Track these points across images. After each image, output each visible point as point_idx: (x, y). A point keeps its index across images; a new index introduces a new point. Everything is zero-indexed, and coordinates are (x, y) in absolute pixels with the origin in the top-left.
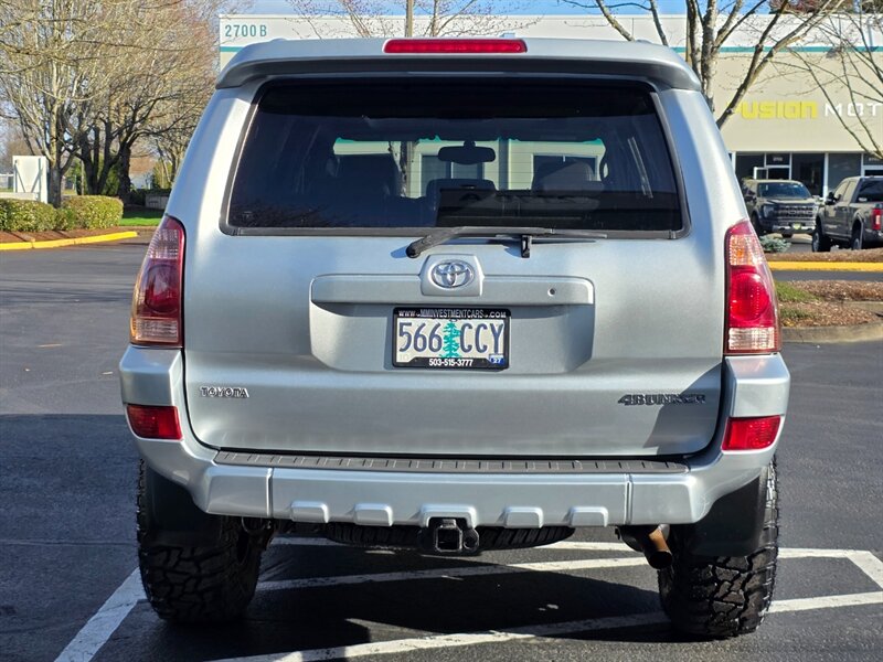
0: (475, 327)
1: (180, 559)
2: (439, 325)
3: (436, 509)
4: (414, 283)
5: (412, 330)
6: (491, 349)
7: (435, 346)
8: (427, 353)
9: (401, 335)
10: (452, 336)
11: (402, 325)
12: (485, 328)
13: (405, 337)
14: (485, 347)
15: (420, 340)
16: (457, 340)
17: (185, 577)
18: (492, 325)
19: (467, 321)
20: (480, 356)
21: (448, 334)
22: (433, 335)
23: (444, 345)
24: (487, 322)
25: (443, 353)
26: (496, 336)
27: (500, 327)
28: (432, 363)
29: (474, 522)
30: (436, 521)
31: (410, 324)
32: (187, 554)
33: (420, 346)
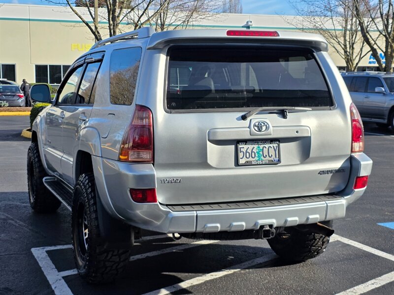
0: (267, 148)
1: (112, 255)
2: (254, 147)
3: (262, 222)
4: (247, 131)
5: (244, 150)
6: (274, 156)
7: (253, 156)
8: (251, 159)
9: (241, 152)
10: (259, 152)
11: (240, 148)
12: (271, 148)
13: (242, 153)
14: (272, 155)
15: (248, 154)
16: (261, 153)
17: (113, 263)
18: (273, 146)
19: (265, 145)
20: (270, 159)
21: (258, 151)
22: (252, 152)
23: (257, 155)
24: (271, 145)
25: (257, 158)
26: (275, 151)
27: (277, 147)
28: (253, 163)
29: (275, 226)
30: (262, 227)
31: (243, 148)
32: (116, 253)
33: (248, 156)
